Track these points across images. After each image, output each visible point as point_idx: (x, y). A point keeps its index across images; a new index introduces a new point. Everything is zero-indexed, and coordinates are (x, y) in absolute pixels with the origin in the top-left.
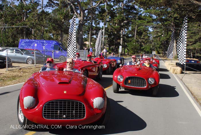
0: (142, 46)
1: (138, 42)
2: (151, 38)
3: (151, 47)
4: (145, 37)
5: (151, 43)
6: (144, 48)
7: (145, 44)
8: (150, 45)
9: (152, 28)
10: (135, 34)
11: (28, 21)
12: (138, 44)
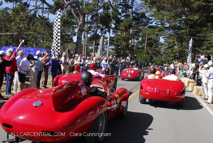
0: (153, 58)
1: (148, 53)
2: (162, 50)
3: (163, 59)
4: (156, 49)
5: (162, 55)
6: (155, 61)
7: (156, 56)
8: (161, 58)
9: (164, 38)
10: (145, 45)
11: (14, 24)
12: (149, 55)
